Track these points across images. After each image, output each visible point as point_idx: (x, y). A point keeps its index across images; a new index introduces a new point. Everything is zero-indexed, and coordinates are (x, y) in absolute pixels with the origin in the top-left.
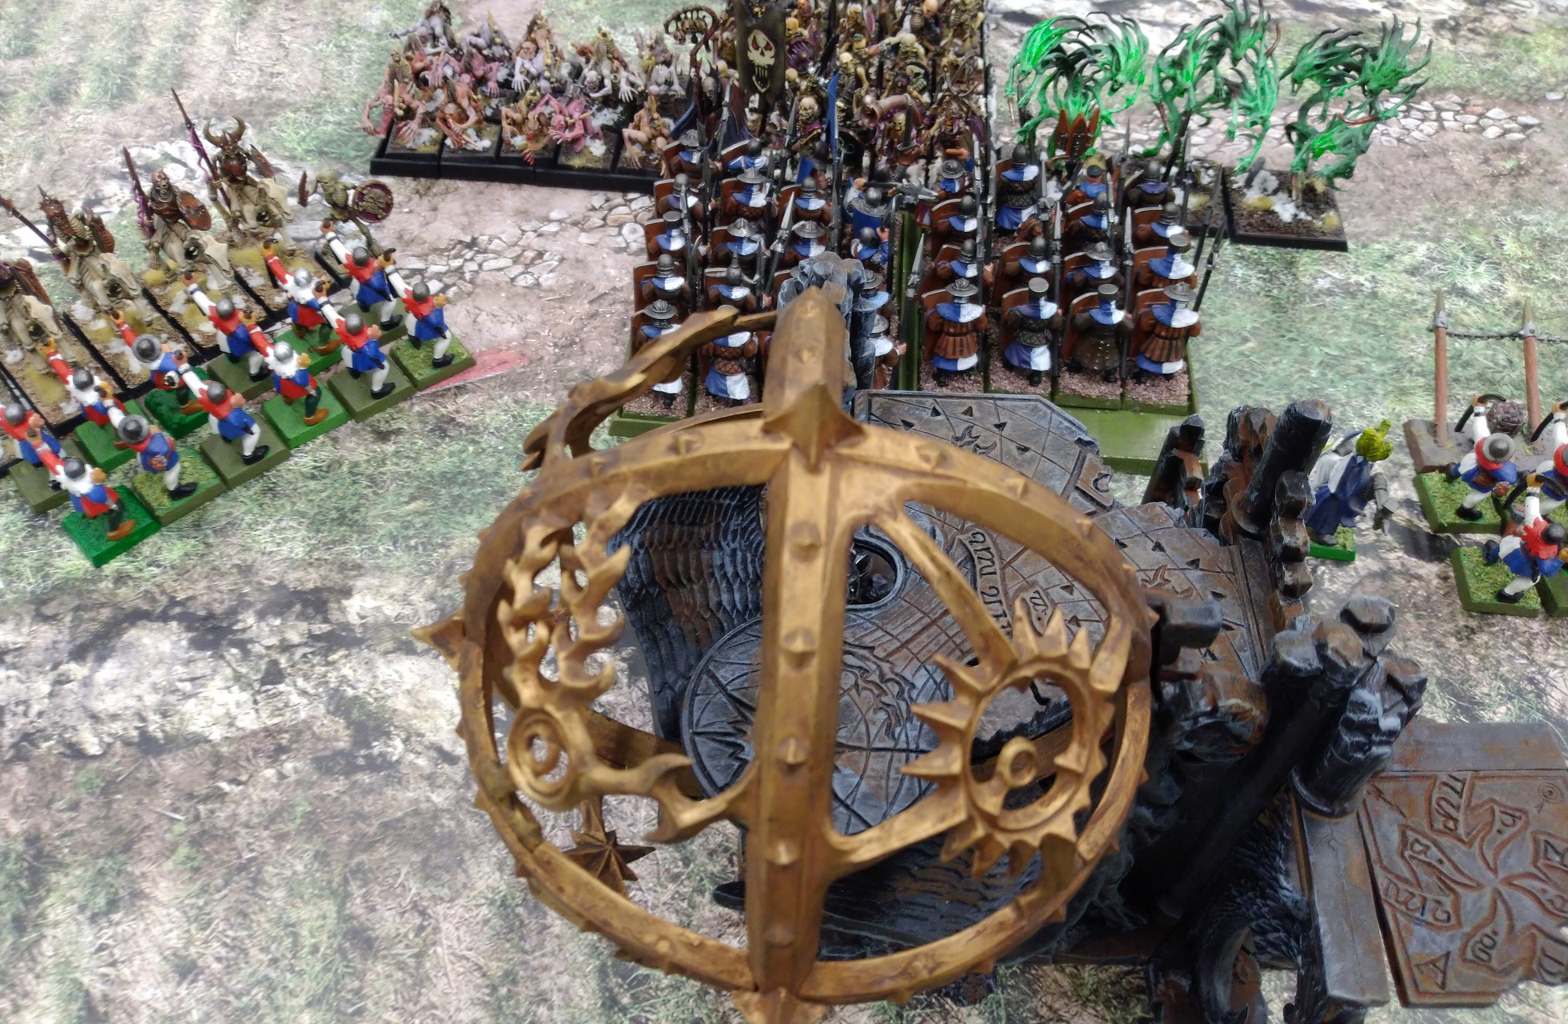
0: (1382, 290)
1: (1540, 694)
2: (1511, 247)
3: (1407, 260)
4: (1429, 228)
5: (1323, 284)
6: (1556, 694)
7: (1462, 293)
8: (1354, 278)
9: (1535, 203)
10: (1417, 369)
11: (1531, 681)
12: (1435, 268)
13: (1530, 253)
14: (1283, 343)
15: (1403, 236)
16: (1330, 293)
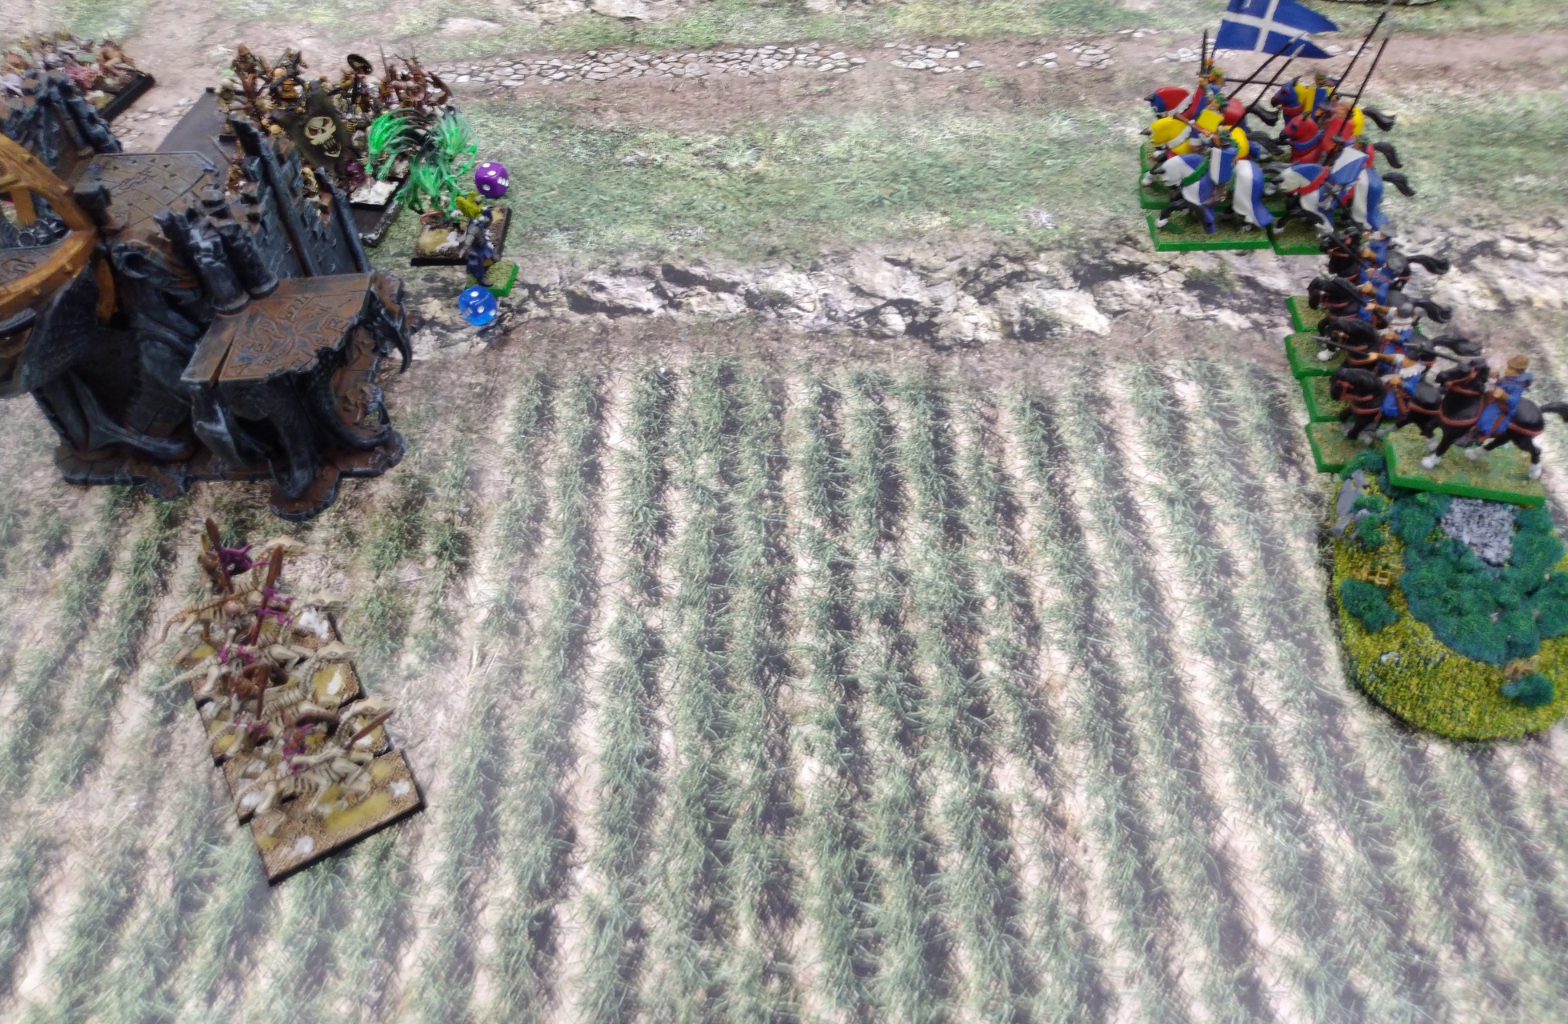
0: (668, 163)
1: (601, 382)
2: (781, 139)
3: (699, 146)
4: (729, 127)
5: (629, 159)
6: (609, 384)
7: (722, 166)
8: (654, 156)
9: (821, 113)
10: (655, 209)
11: (599, 377)
12: (714, 153)
13: (791, 143)
14: (575, 192)
15: (709, 132)
16: (630, 164)
